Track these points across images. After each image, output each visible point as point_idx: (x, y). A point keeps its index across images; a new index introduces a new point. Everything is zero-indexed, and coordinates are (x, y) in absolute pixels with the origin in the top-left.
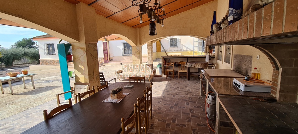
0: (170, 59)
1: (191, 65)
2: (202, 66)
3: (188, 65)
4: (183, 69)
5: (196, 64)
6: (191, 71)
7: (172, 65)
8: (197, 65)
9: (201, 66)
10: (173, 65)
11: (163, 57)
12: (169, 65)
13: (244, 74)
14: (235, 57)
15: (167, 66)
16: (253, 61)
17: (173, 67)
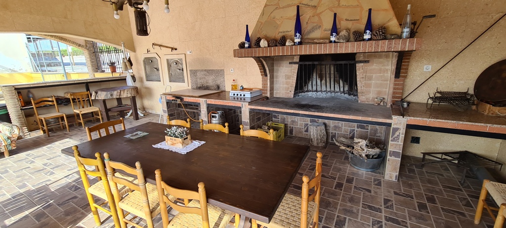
0: (32, 90)
1: (112, 95)
2: (133, 93)
3: (102, 96)
4: (83, 107)
5: (122, 92)
6: (108, 107)
7: (50, 103)
8: (124, 93)
9: (131, 94)
10: (55, 103)
11: (13, 86)
12: (42, 104)
13: (215, 90)
14: (194, 73)
15: (37, 108)
16: (225, 74)
17: (55, 107)
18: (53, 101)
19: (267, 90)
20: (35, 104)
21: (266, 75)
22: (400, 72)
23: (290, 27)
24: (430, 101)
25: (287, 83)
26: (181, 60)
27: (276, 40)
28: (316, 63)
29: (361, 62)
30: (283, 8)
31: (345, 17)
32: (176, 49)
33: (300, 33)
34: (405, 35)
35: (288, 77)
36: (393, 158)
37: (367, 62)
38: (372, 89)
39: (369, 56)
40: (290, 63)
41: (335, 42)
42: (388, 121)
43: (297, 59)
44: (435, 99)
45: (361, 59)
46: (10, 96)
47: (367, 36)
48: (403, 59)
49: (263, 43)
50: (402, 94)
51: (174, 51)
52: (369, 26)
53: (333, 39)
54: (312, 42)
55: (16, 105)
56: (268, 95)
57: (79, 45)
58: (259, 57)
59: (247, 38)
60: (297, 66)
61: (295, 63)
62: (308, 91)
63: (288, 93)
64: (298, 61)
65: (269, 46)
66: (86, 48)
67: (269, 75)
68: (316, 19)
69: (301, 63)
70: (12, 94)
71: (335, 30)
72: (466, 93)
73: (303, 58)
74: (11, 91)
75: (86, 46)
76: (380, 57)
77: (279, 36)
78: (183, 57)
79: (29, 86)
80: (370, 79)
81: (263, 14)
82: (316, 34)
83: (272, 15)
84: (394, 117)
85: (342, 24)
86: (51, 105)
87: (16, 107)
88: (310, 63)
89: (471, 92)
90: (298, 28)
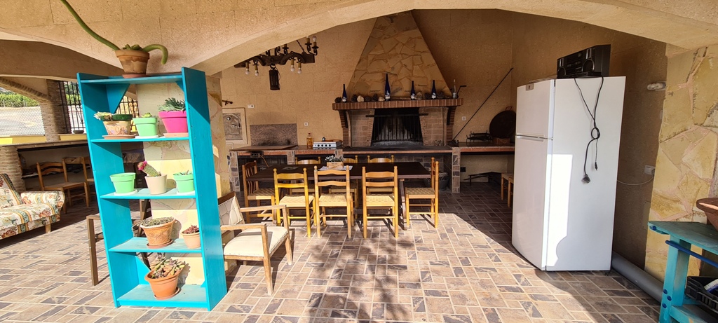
7: (59, 170)
10: (65, 168)
11: (15, 146)
12: (49, 171)
13: (284, 145)
14: (254, 128)
15: (43, 176)
16: (298, 128)
17: (64, 176)
18: (62, 167)
19: (348, 141)
20: (42, 171)
21: (347, 127)
22: (450, 121)
23: (379, 88)
24: (468, 141)
25: (364, 134)
26: (238, 114)
27: (369, 97)
28: (389, 116)
29: (423, 115)
30: (371, 73)
31: (417, 84)
32: (231, 103)
33: (389, 92)
34: (454, 96)
35: (365, 128)
36: (456, 176)
37: (427, 114)
38: (432, 134)
39: (428, 110)
40: (367, 116)
41: (414, 99)
42: (450, 151)
43: (372, 113)
44: (471, 139)
45: (423, 112)
46: (10, 159)
47: (434, 97)
48: (451, 111)
49: (360, 99)
50: (452, 135)
51: (229, 105)
52: (434, 90)
53: (413, 97)
54: (398, 99)
55: (17, 172)
56: (350, 145)
57: (40, 94)
58: (345, 110)
59: (345, 94)
60: (373, 119)
61: (371, 116)
62: (381, 141)
63: (366, 143)
64: (373, 114)
65: (365, 101)
66: (49, 99)
67: (349, 127)
68: (398, 83)
69: (377, 116)
70: (13, 157)
71: (413, 91)
72: (486, 134)
73: (378, 111)
74: (13, 152)
75: (50, 96)
76: (435, 111)
77: (371, 94)
78: (242, 111)
79: (33, 146)
80: (430, 127)
81: (354, 76)
82: (400, 94)
83: (363, 78)
84: (453, 148)
85: (416, 88)
86: (58, 173)
87: (17, 175)
88: (384, 116)
89: (488, 132)
90: (387, 88)
